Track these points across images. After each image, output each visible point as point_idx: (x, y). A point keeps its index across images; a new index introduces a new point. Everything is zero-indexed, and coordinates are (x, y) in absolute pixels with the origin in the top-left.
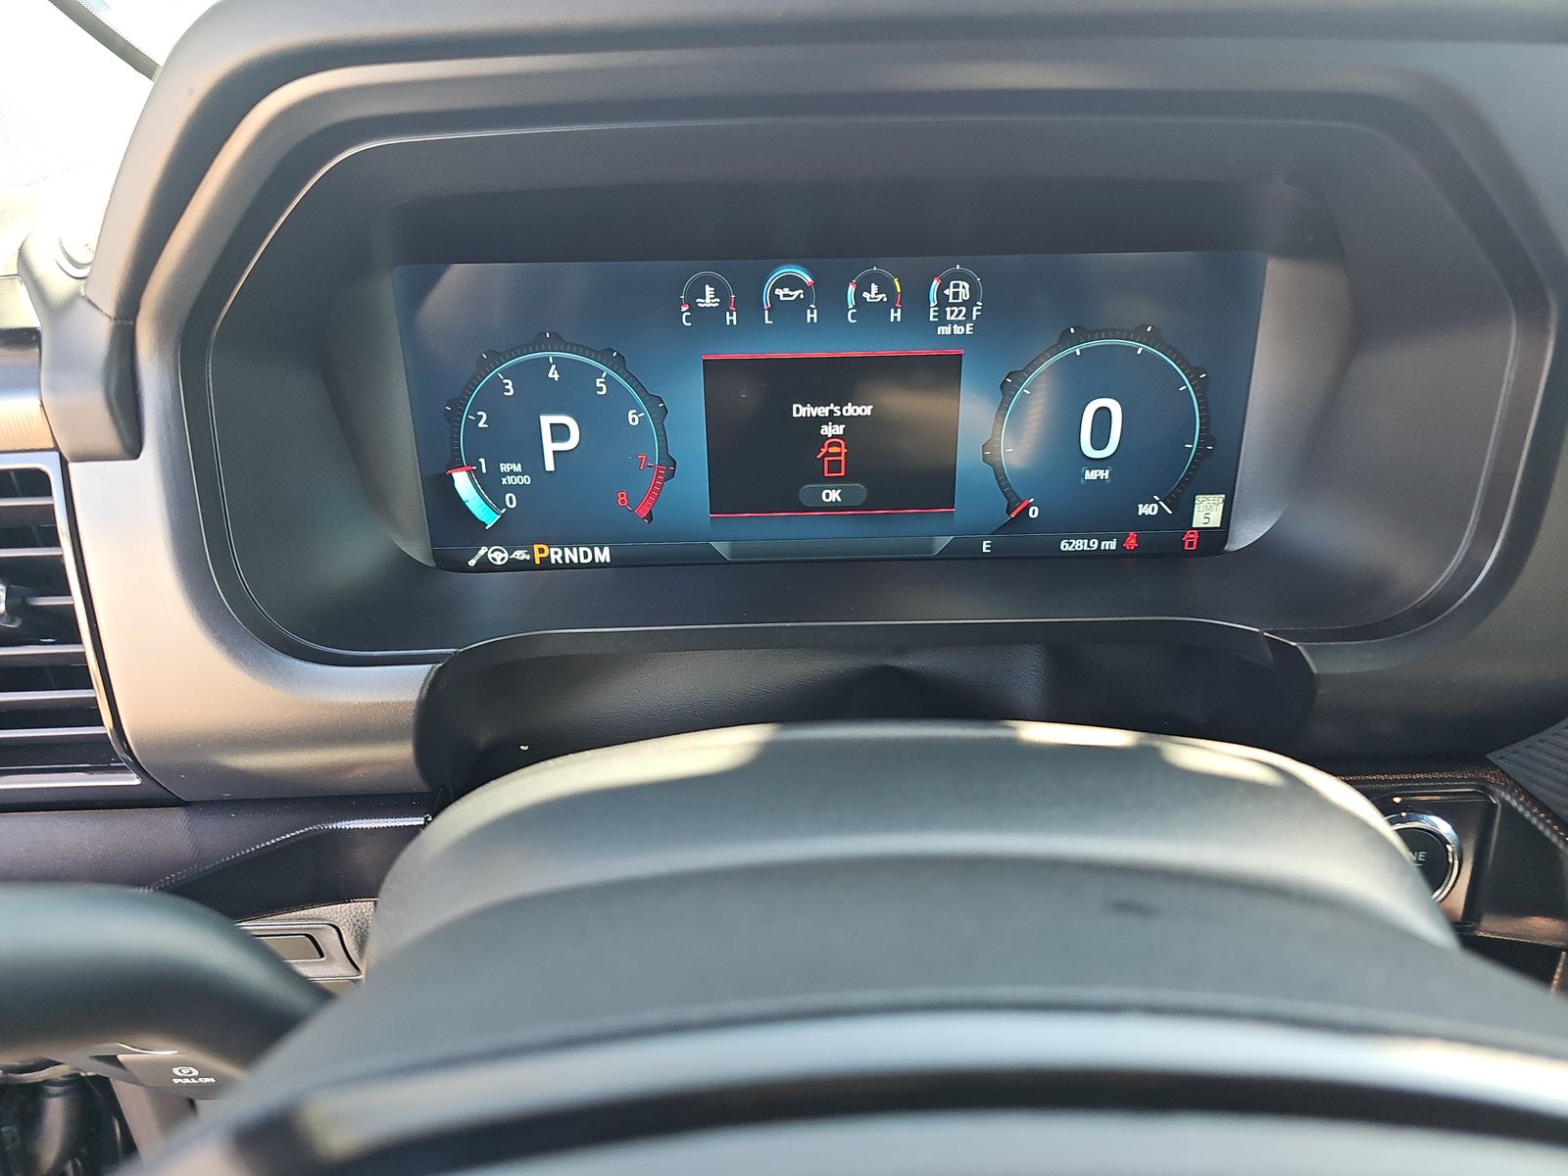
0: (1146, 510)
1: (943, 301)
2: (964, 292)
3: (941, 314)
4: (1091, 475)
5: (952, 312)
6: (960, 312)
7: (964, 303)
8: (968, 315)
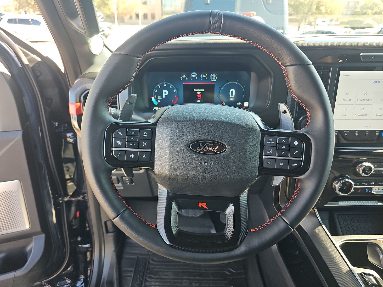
0: (238, 104)
1: (212, 77)
2: (215, 76)
3: (212, 79)
4: (231, 99)
8: (215, 79)
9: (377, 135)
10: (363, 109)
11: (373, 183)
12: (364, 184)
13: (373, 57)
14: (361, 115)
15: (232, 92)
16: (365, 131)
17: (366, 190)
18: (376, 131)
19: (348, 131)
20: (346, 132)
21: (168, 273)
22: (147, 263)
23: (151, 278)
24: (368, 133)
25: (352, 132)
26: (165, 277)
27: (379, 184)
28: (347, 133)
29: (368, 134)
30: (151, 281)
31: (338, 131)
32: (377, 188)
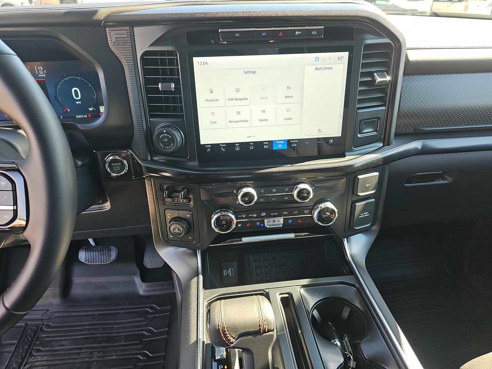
0: (90, 109)
1: (38, 70)
2: (41, 68)
3: (38, 73)
4: (78, 103)
5: (40, 72)
6: (42, 72)
7: (42, 70)
8: (44, 72)
9: (266, 147)
10: (238, 113)
11: (264, 214)
12: (253, 215)
13: (237, 35)
14: (238, 122)
15: (76, 91)
16: (248, 144)
17: (257, 223)
18: (264, 143)
19: (225, 145)
20: (222, 147)
21: (64, 343)
22: (39, 330)
23: (38, 351)
24: (252, 145)
25: (230, 146)
26: (58, 348)
27: (272, 214)
28: (224, 147)
29: (253, 147)
30: (37, 356)
31: (210, 146)
32: (271, 220)
